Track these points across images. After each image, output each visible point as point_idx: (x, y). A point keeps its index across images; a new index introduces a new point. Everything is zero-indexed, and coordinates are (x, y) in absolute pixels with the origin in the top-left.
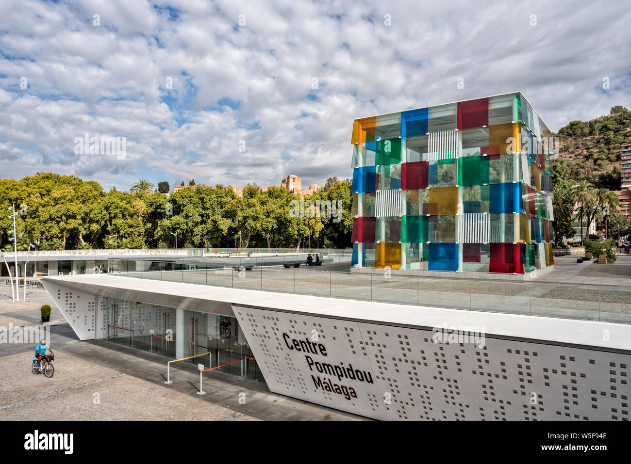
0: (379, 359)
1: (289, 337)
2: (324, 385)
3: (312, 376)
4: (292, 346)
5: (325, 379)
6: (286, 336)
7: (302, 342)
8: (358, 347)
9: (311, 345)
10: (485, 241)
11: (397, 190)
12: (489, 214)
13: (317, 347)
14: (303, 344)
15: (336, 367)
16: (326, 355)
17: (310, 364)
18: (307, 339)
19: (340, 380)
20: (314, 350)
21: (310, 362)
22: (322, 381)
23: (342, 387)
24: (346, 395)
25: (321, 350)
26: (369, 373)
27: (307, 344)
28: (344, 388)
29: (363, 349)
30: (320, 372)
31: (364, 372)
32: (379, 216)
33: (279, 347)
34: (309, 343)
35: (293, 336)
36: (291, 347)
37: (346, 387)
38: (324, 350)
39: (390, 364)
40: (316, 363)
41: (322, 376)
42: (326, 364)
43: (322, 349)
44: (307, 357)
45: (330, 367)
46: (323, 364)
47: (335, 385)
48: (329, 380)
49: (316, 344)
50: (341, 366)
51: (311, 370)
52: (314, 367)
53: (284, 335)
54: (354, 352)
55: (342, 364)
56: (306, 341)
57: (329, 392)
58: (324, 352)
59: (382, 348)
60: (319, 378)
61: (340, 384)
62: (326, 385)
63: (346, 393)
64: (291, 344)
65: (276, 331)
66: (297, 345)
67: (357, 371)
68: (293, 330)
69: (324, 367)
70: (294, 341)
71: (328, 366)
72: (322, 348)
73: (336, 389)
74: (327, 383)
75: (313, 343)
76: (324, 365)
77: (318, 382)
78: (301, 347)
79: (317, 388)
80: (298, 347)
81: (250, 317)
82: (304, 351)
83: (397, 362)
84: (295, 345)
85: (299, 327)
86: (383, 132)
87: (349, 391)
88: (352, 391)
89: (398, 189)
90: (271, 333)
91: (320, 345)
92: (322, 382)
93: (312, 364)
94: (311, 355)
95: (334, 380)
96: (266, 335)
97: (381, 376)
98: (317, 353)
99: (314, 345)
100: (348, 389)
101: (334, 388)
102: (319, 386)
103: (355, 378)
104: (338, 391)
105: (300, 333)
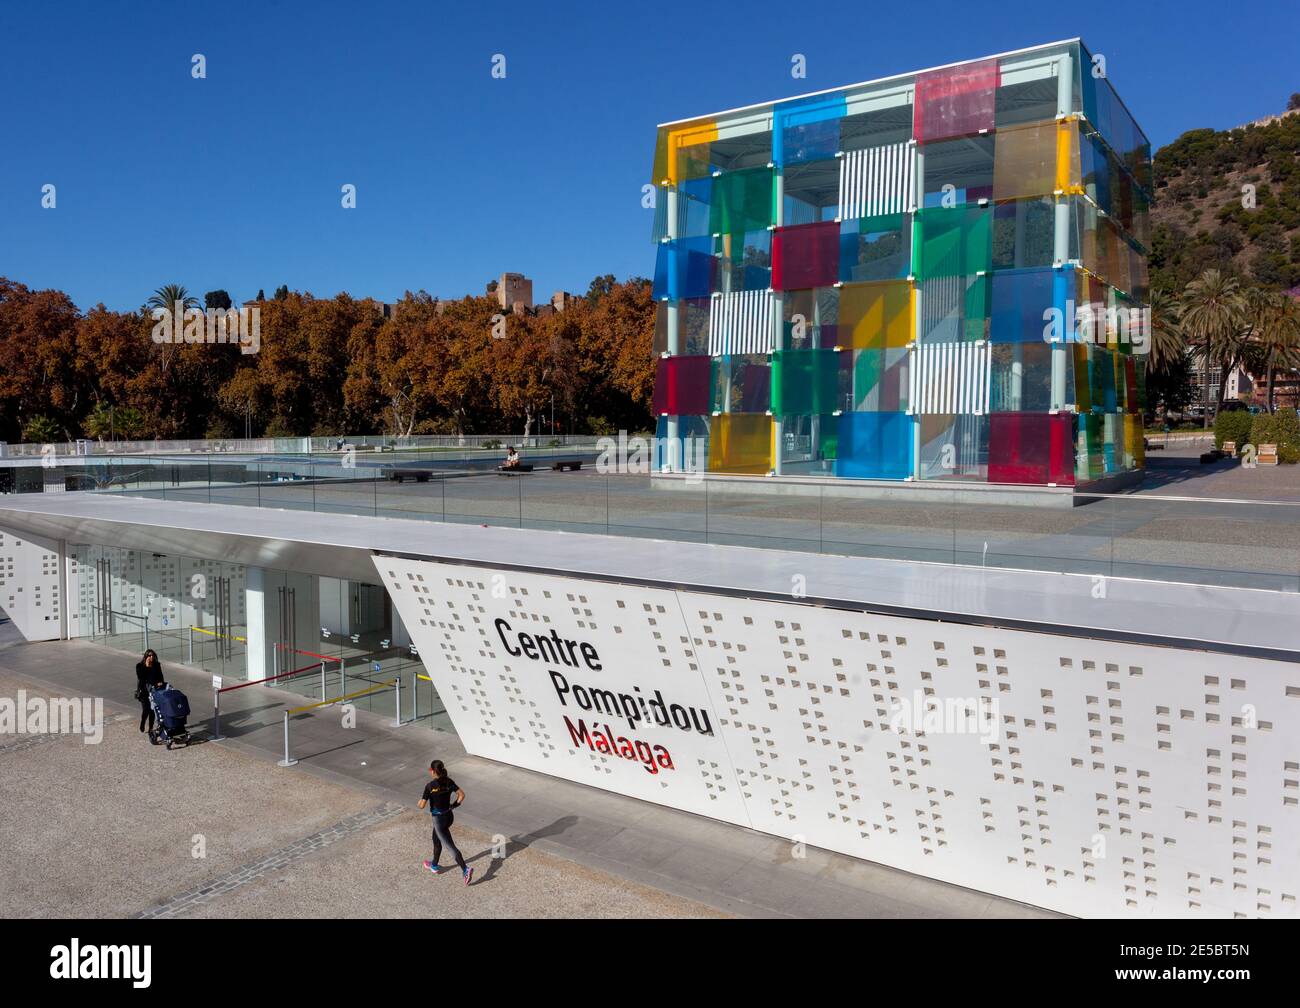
0: (728, 677)
1: (509, 628)
2: (594, 740)
3: (566, 718)
4: (518, 649)
5: (596, 725)
6: (502, 626)
7: (540, 639)
8: (676, 651)
9: (563, 645)
10: (977, 408)
11: (762, 291)
12: (990, 344)
13: (577, 650)
14: (544, 643)
15: (623, 698)
16: (599, 667)
17: (560, 691)
18: (553, 632)
19: (633, 727)
20: (569, 659)
21: (562, 686)
22: (590, 729)
23: (638, 744)
24: (647, 762)
25: (587, 657)
26: (704, 713)
27: (554, 644)
28: (643, 748)
29: (689, 653)
30: (585, 708)
31: (692, 710)
32: (719, 353)
33: (487, 650)
34: (558, 642)
35: (518, 625)
36: (514, 650)
37: (646, 745)
38: (595, 656)
39: (754, 689)
40: (576, 688)
41: (590, 717)
42: (598, 691)
43: (591, 655)
44: (553, 674)
45: (608, 698)
46: (591, 690)
47: (621, 740)
48: (606, 727)
49: (574, 643)
50: (635, 696)
51: (564, 703)
52: (569, 696)
53: (498, 622)
54: (667, 663)
55: (637, 689)
56: (550, 636)
57: (606, 756)
58: (594, 662)
59: (734, 652)
60: (581, 722)
61: (632, 736)
62: (599, 738)
63: (647, 758)
64: (514, 643)
65: (477, 613)
66: (528, 645)
67: (674, 707)
68: (518, 610)
69: (595, 698)
70: (522, 636)
71: (604, 695)
72: (589, 651)
73: (624, 749)
74: (600, 734)
75: (567, 642)
76: (593, 692)
77: (579, 733)
78: (538, 651)
79: (577, 745)
80: (531, 651)
81: (416, 582)
82: (547, 660)
83: (772, 685)
84: (525, 647)
85: (534, 603)
86: (727, 157)
87: (655, 754)
88: (661, 752)
89: (765, 288)
90: (466, 619)
91: (584, 646)
92: (590, 733)
93: (566, 690)
94: (561, 668)
95: (619, 726)
96: (456, 623)
97: (732, 719)
98: (576, 664)
99: (571, 645)
100: (652, 749)
101: (619, 746)
102: (583, 742)
103: (667, 721)
104: (629, 753)
105: (535, 617)
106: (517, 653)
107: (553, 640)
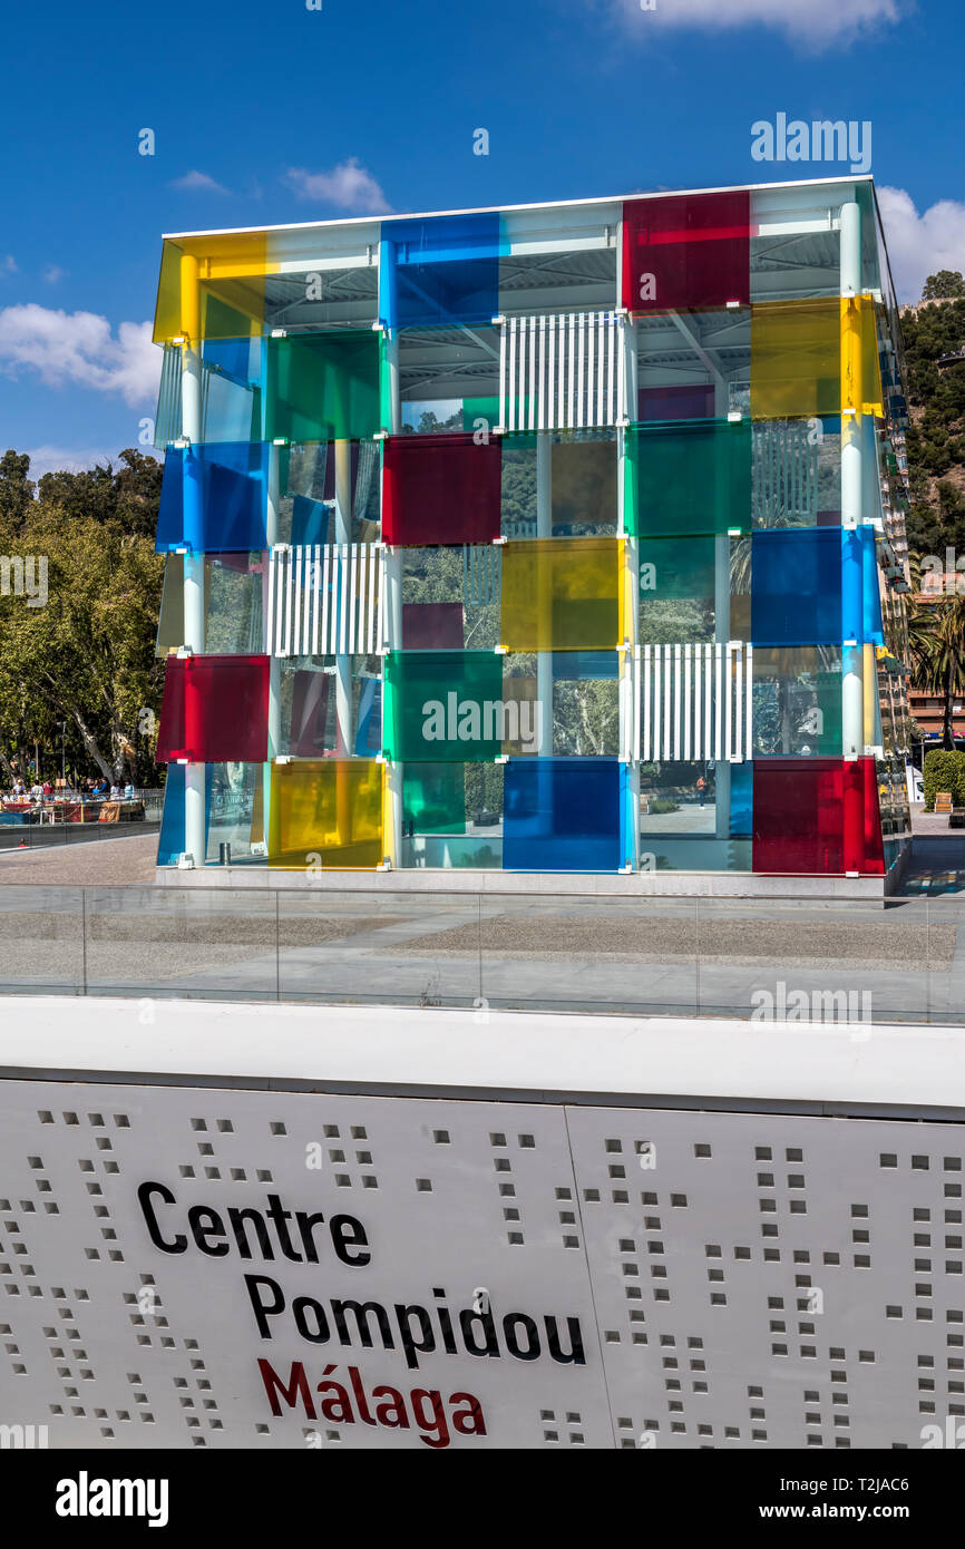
0: (640, 1255)
1: (169, 1198)
2: (318, 1398)
3: (262, 1361)
4: (183, 1240)
5: (330, 1369)
6: (156, 1198)
7: (236, 1216)
8: (538, 1204)
9: (293, 1227)
13: (322, 1233)
14: (249, 1224)
15: (404, 1312)
16: (363, 1260)
17: (260, 1312)
18: (274, 1200)
19: (413, 1364)
20: (298, 1246)
21: (268, 1299)
22: (314, 1378)
23: (417, 1394)
24: (429, 1427)
25: (340, 1242)
26: (573, 1322)
27: (270, 1225)
28: (426, 1401)
29: (567, 1218)
30: (313, 1338)
31: (550, 1321)
33: (107, 1246)
34: (281, 1216)
35: (190, 1193)
36: (173, 1242)
37: (435, 1395)
38: (361, 1237)
39: (686, 1271)
40: (303, 1303)
41: (317, 1357)
42: (349, 1304)
43: (349, 1237)
44: (252, 1281)
45: (371, 1316)
46: (335, 1303)
47: (380, 1391)
48: (353, 1371)
49: (318, 1218)
50: (432, 1306)
51: (264, 1332)
52: (283, 1323)
53: (145, 1190)
54: (517, 1238)
55: (439, 1293)
56: (263, 1208)
58: (353, 1250)
59: (662, 1208)
60: (297, 1367)
61: (408, 1382)
62: (332, 1394)
64: (173, 1221)
65: (100, 1175)
66: (207, 1229)
67: (513, 1320)
68: (200, 1163)
69: (340, 1318)
70: (195, 1213)
71: (360, 1311)
72: (348, 1231)
74: (337, 1386)
75: (301, 1216)
76: (338, 1307)
77: (287, 1388)
78: (230, 1238)
79: (277, 1411)
80: (212, 1241)
82: (246, 1254)
83: (724, 1261)
84: (200, 1232)
85: (242, 1148)
87: (450, 1410)
90: (69, 1187)
91: (339, 1220)
92: (313, 1387)
93: (279, 1307)
94: (276, 1266)
95: (383, 1366)
96: (40, 1198)
97: (629, 1329)
98: (313, 1257)
99: (306, 1222)
100: (445, 1399)
101: (373, 1403)
102: (292, 1403)
103: (492, 1348)
104: (392, 1415)
105: (240, 1175)
106: (180, 1246)
107: (270, 1214)
